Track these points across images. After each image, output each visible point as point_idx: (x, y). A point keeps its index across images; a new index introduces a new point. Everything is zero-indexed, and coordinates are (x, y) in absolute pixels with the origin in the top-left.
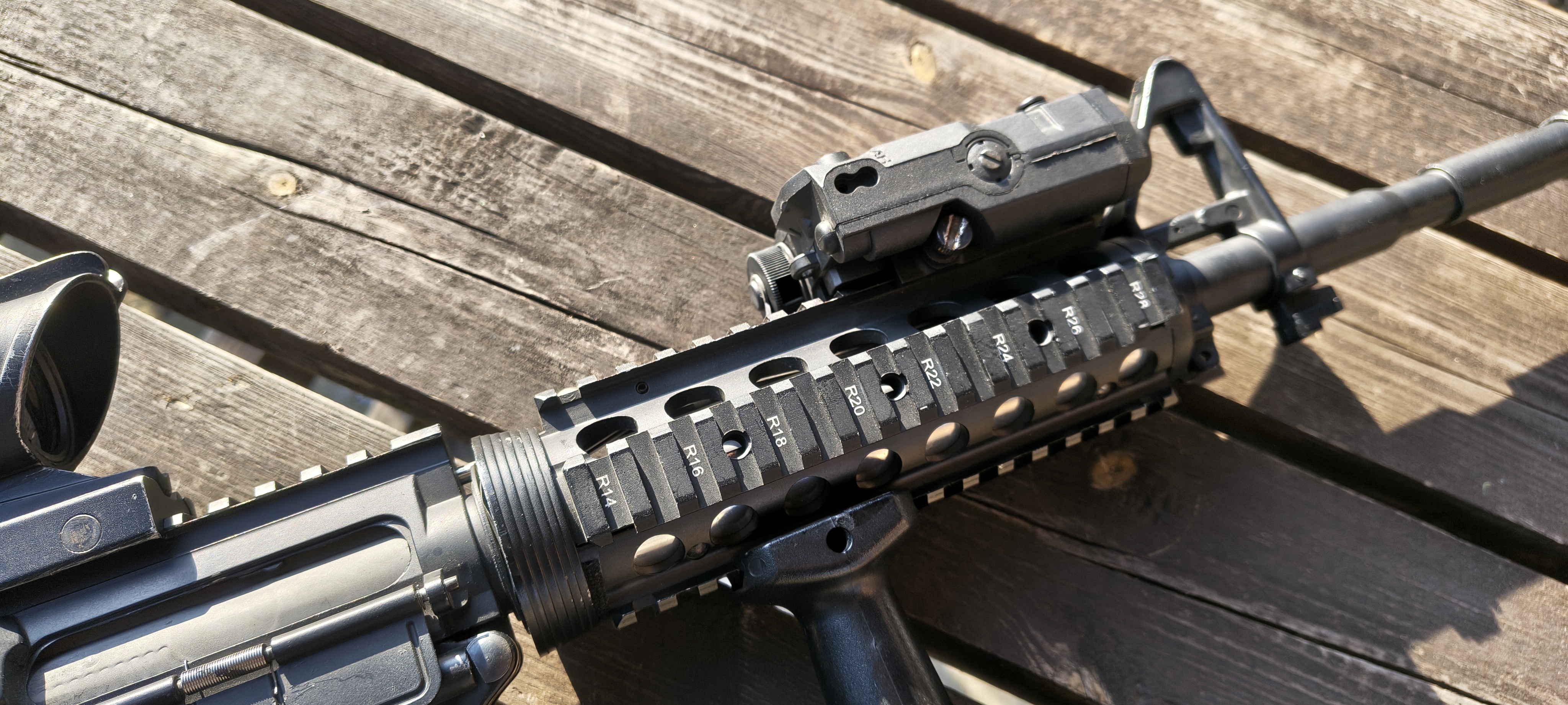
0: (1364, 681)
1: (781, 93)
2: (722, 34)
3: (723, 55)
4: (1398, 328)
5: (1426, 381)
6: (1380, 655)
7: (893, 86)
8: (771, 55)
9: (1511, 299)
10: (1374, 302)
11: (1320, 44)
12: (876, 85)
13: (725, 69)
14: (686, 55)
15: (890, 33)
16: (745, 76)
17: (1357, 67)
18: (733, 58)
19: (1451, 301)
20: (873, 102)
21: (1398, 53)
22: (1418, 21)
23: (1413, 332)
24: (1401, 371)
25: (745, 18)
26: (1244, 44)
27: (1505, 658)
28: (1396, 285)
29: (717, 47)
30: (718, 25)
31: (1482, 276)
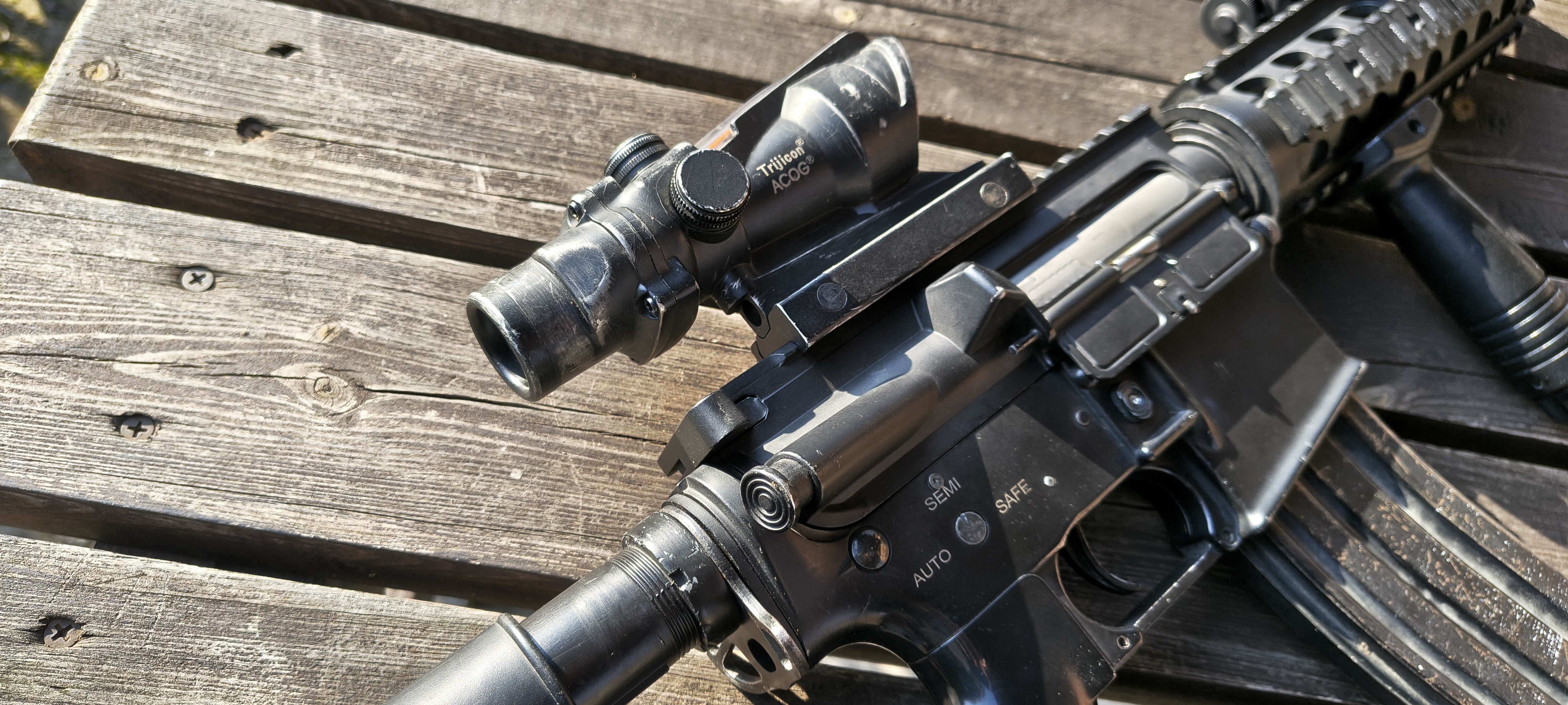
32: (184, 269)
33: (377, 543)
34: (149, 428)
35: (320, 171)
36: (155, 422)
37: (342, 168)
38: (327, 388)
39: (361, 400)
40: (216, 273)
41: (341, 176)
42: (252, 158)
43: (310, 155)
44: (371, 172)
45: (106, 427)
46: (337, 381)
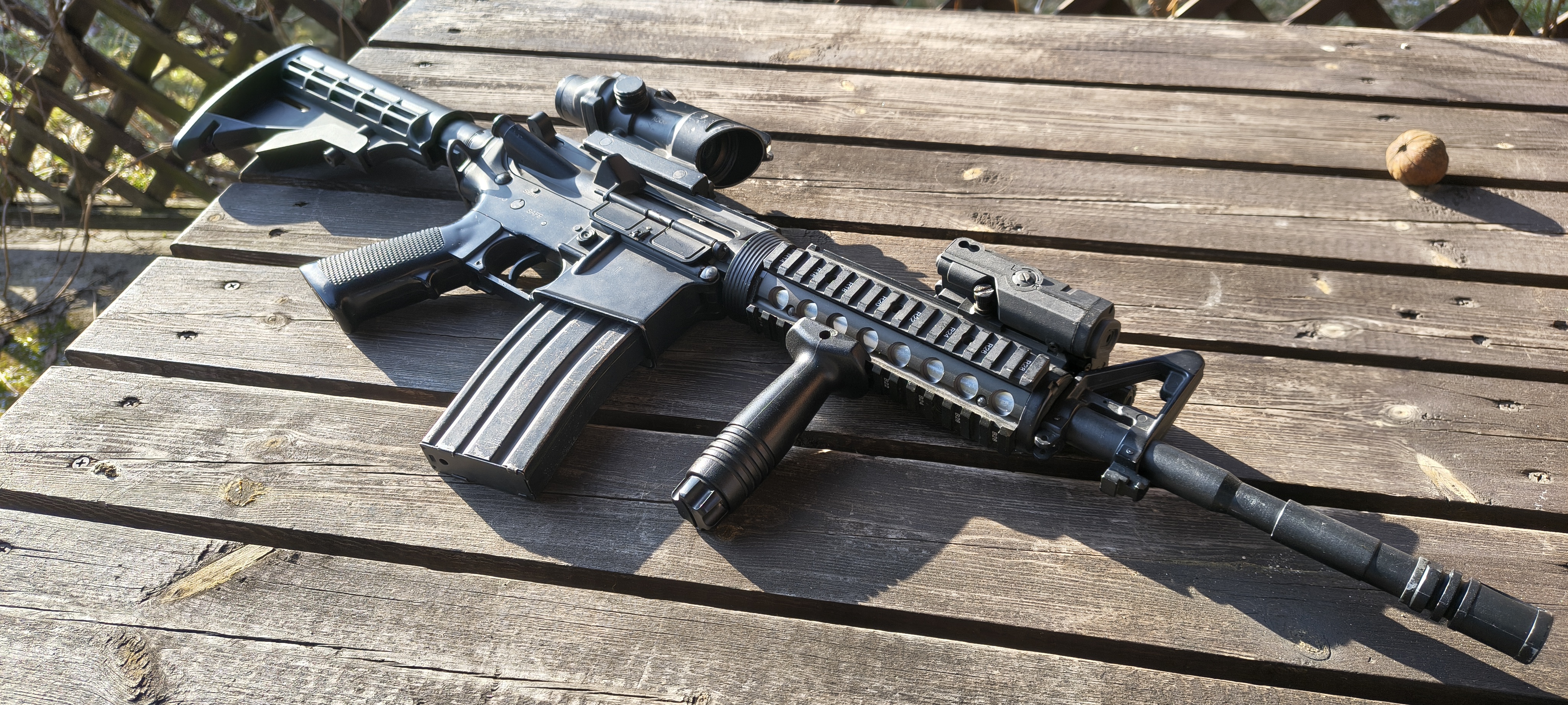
0: (1100, 207)
1: (790, 105)
2: (758, 95)
3: (761, 99)
4: (1081, 115)
5: (1099, 127)
6: (1105, 198)
7: (837, 94)
8: (781, 96)
9: (1130, 99)
10: (1069, 111)
11: (1021, 49)
12: (830, 95)
13: (765, 103)
14: (746, 103)
15: (831, 80)
16: (773, 103)
17: (1040, 52)
18: (766, 100)
19: (1103, 104)
20: (831, 100)
21: (1057, 44)
22: (1064, 34)
23: (1089, 115)
24: (1087, 126)
25: (767, 88)
26: (987, 55)
27: (1159, 190)
28: (1076, 105)
29: (758, 98)
30: (756, 93)
31: (1115, 96)
32: (227, 282)
33: (275, 372)
34: (193, 337)
35: (302, 245)
36: (196, 334)
37: (311, 244)
38: (275, 320)
39: (288, 323)
40: (241, 283)
41: (310, 246)
42: (273, 243)
43: (299, 240)
44: (324, 244)
45: (175, 336)
46: (279, 316)
